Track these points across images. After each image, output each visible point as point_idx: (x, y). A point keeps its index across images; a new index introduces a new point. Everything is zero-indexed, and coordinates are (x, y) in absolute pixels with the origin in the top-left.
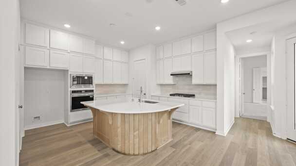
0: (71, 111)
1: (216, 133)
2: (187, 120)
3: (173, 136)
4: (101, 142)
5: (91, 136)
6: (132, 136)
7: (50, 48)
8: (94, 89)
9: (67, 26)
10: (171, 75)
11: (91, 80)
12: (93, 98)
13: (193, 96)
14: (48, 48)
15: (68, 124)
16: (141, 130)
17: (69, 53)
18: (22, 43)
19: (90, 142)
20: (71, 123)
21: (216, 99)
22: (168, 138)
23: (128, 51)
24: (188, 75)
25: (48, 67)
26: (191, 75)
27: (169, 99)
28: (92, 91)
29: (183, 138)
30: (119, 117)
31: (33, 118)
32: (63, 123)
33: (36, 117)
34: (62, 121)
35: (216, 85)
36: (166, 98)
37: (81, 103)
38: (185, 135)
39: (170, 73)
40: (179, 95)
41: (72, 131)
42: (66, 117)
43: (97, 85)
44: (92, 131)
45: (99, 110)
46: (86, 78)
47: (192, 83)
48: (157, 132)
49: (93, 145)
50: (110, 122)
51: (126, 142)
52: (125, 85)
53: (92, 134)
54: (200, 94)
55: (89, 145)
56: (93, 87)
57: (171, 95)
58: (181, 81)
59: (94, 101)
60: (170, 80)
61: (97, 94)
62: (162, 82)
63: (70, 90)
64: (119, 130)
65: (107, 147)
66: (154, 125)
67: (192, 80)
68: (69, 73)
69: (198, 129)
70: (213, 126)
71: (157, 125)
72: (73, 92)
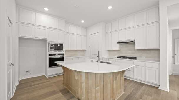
0: (49, 68)
1: (159, 89)
2: (132, 76)
3: (125, 90)
4: (69, 92)
5: (62, 87)
6: (94, 91)
7: (36, 25)
8: (64, 53)
9: (46, 9)
10: (118, 43)
11: (62, 47)
12: (63, 59)
13: (135, 58)
14: (34, 25)
15: (47, 76)
16: (102, 86)
17: (48, 28)
18: (17, 22)
19: (61, 91)
20: (49, 76)
21: (159, 61)
22: (121, 92)
23: (86, 28)
24: (132, 42)
25: (34, 38)
26: (134, 43)
27: (116, 60)
28: (63, 54)
29: (133, 91)
30: (84, 75)
31: (25, 72)
32: (44, 76)
33: (28, 71)
34: (44, 74)
35: (159, 50)
36: (114, 60)
37: (55, 62)
38: (133, 89)
39: (117, 42)
40: (124, 57)
41: (49, 81)
42: (46, 72)
43: (66, 50)
44: (63, 82)
45: (68, 68)
46: (59, 45)
47: (134, 48)
48: (114, 87)
49: (63, 94)
50: (76, 78)
51: (90, 95)
52: (84, 51)
53: (63, 85)
54: (141, 57)
55: (60, 94)
56: (63, 52)
57: (118, 57)
58: (125, 47)
59: (64, 61)
60: (117, 47)
61: (66, 57)
62: (110, 49)
63: (48, 53)
64: (83, 85)
65: (74, 97)
66: (111, 82)
67: (134, 47)
68: (48, 42)
69: (142, 84)
70: (157, 83)
71: (114, 82)
72: (50, 55)
